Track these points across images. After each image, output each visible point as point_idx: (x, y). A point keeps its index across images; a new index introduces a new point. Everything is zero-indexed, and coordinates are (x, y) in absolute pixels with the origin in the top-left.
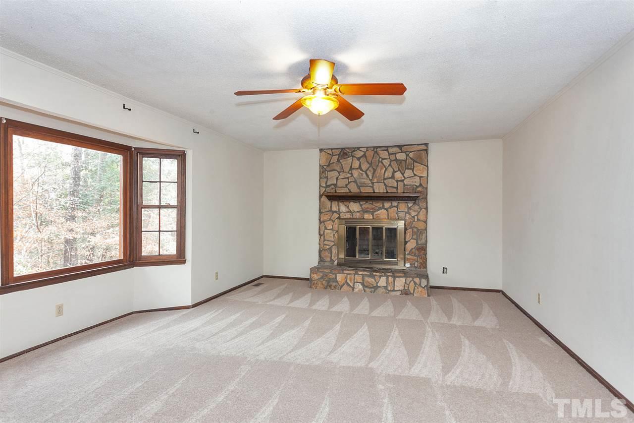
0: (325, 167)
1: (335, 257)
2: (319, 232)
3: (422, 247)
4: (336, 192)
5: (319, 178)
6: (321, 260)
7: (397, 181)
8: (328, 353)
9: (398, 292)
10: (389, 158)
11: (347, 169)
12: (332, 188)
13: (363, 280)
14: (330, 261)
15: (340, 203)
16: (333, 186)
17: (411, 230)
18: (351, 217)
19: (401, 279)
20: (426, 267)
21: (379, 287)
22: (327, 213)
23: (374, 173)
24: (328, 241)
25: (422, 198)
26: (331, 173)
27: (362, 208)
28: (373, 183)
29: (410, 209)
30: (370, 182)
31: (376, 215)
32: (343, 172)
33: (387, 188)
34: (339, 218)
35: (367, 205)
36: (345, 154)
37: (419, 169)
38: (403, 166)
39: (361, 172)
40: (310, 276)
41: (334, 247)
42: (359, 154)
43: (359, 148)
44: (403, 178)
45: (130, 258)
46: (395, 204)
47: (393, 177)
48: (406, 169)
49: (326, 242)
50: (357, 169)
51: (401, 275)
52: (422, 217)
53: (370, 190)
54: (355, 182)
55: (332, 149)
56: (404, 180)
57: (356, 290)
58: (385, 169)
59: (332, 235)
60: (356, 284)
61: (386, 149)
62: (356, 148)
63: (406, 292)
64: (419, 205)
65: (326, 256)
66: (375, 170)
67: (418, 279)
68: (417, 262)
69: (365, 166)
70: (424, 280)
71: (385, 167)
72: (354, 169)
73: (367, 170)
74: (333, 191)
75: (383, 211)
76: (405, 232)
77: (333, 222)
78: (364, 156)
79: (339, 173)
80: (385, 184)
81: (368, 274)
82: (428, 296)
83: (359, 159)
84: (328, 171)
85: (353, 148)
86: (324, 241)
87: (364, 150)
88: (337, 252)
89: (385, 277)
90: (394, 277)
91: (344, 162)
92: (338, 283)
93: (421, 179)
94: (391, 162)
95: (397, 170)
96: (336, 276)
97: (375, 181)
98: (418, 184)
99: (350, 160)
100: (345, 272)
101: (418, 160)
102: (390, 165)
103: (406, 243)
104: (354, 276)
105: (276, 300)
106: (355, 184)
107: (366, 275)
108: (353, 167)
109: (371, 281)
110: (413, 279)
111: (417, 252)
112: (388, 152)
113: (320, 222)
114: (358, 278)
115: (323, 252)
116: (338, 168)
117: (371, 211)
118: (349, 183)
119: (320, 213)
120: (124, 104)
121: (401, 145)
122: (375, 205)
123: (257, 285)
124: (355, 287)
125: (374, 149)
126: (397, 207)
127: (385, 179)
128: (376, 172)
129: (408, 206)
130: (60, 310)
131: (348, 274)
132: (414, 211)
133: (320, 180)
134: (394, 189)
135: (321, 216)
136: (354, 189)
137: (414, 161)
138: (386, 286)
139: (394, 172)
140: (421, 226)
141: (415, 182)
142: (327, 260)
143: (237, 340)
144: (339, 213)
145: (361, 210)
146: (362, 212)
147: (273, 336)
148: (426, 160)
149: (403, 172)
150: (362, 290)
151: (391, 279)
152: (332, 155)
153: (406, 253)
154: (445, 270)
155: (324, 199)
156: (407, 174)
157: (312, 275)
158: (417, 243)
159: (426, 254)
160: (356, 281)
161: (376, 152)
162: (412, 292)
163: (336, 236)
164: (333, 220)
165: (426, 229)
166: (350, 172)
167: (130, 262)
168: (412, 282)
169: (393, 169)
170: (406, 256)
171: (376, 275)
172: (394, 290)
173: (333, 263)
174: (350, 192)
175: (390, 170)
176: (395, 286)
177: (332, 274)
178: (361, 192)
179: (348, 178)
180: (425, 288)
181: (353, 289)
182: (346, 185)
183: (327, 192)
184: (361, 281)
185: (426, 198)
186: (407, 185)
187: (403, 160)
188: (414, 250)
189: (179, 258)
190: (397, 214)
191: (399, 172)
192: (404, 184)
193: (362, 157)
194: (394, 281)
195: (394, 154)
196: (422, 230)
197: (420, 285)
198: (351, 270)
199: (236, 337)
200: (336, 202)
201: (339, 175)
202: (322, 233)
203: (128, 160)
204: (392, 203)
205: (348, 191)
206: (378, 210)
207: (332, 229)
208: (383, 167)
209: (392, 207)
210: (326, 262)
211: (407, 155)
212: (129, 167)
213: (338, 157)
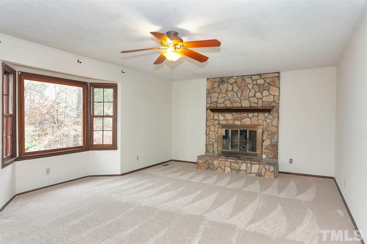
0: (210, 90)
1: (216, 149)
2: (206, 133)
3: (275, 144)
4: (217, 107)
5: (206, 98)
6: (207, 151)
7: (258, 99)
8: (183, 206)
9: (254, 174)
10: (252, 83)
11: (224, 91)
12: (215, 104)
13: (231, 165)
14: (213, 152)
15: (219, 114)
16: (215, 103)
17: (267, 132)
18: (227, 123)
19: (256, 165)
20: (277, 158)
21: (241, 170)
22: (211, 120)
23: (242, 94)
24: (211, 138)
25: (275, 111)
26: (214, 94)
27: (234, 117)
28: (241, 100)
29: (267, 118)
30: (239, 100)
31: (243, 122)
32: (222, 93)
33: (251, 104)
34: (219, 124)
35: (237, 115)
36: (223, 81)
37: (273, 90)
38: (261, 88)
39: (233, 93)
40: (197, 161)
41: (215, 143)
42: (232, 81)
43: (232, 77)
44: (262, 97)
45: (87, 145)
46: (256, 114)
47: (255, 96)
48: (264, 90)
49: (210, 140)
50: (231, 91)
51: (256, 162)
52: (275, 123)
53: (239, 105)
54: (229, 100)
55: (214, 78)
56: (262, 98)
57: (226, 171)
58: (249, 90)
59: (214, 135)
60: (226, 167)
61: (250, 77)
62: (230, 77)
63: (259, 175)
64: (273, 116)
65: (210, 149)
66: (242, 92)
67: (268, 166)
68: (271, 154)
69: (236, 89)
70: (272, 167)
71: (249, 89)
72: (228, 91)
73: (237, 91)
74: (215, 106)
75: (248, 119)
76: (263, 133)
77: (215, 126)
78: (236, 82)
79: (219, 94)
80: (249, 101)
81: (234, 161)
82: (274, 178)
83: (232, 84)
84: (212, 93)
85: (228, 77)
86: (209, 138)
87: (236, 78)
88: (217, 146)
89: (246, 164)
90: (251, 164)
91: (222, 87)
92: (214, 166)
93: (275, 97)
94: (253, 86)
95: (258, 91)
96: (213, 162)
97: (243, 99)
98: (272, 101)
99: (226, 85)
100: (219, 159)
101: (272, 84)
102: (253, 88)
103: (263, 141)
104: (225, 162)
105: (171, 175)
106: (229, 101)
107: (233, 162)
108: (228, 90)
109: (236, 166)
110: (264, 166)
111: (271, 148)
112: (252, 79)
113: (207, 127)
114: (228, 164)
115: (208, 146)
116: (218, 91)
117: (240, 119)
118: (226, 100)
119: (207, 120)
120: (78, 60)
121: (261, 74)
122: (242, 115)
123: (165, 165)
124: (226, 169)
125: (242, 78)
126: (257, 116)
127: (249, 97)
128: (243, 93)
129: (265, 115)
130: (48, 171)
131: (221, 161)
132: (269, 119)
133: (206, 99)
134: (255, 104)
135: (207, 122)
136: (229, 105)
137: (270, 84)
138: (246, 170)
139: (256, 92)
140: (274, 129)
141: (270, 99)
142: (210, 151)
143: (135, 194)
144: (218, 120)
145: (233, 118)
146: (233, 120)
147: (156, 194)
148: (278, 84)
149: (261, 92)
150: (230, 172)
151: (249, 165)
152: (215, 82)
153: (263, 148)
154: (291, 161)
155: (209, 111)
156: (265, 94)
157: (199, 160)
158: (271, 141)
159: (278, 149)
160: (226, 165)
161: (244, 79)
162: (263, 175)
163: (217, 135)
164: (214, 125)
165: (278, 132)
166: (226, 93)
167: (86, 147)
168: (264, 168)
169: (255, 90)
170: (263, 150)
171: (239, 162)
172: (251, 173)
173: (214, 154)
174: (226, 106)
175: (253, 91)
176: (252, 170)
177: (211, 160)
178: (233, 107)
179: (224, 97)
180: (273, 172)
181: (224, 170)
182: (224, 102)
183: (211, 107)
184: (230, 166)
185: (278, 111)
186: (265, 101)
187: (262, 84)
188: (269, 146)
189: (113, 147)
190: (257, 121)
191: (259, 92)
192: (262, 100)
193: (234, 83)
194: (251, 167)
195: (255, 80)
196: (275, 132)
197: (269, 170)
198: (223, 158)
199: (136, 193)
200: (217, 113)
201: (219, 96)
202: (208, 134)
203: (86, 90)
204: (254, 114)
205: (225, 106)
206: (244, 119)
207: (214, 131)
208: (248, 89)
209: (254, 116)
210: (210, 152)
211: (265, 81)
212: (86, 94)
213: (219, 83)
